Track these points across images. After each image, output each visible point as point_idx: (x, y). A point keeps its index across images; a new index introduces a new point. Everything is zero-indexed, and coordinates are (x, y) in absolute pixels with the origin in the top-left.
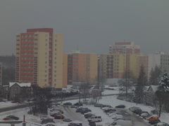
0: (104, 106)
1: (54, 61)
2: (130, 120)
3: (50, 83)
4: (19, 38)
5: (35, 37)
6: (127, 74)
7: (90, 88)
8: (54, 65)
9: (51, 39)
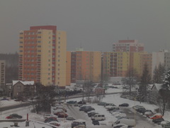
0: (108, 105)
1: (57, 58)
2: (133, 118)
3: (54, 81)
4: (23, 36)
5: (39, 35)
6: (131, 72)
7: (93, 86)
8: (57, 63)
9: (54, 36)
